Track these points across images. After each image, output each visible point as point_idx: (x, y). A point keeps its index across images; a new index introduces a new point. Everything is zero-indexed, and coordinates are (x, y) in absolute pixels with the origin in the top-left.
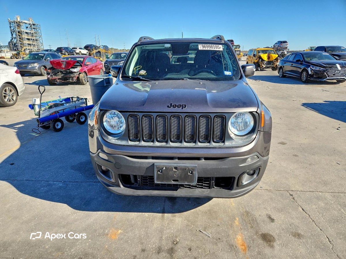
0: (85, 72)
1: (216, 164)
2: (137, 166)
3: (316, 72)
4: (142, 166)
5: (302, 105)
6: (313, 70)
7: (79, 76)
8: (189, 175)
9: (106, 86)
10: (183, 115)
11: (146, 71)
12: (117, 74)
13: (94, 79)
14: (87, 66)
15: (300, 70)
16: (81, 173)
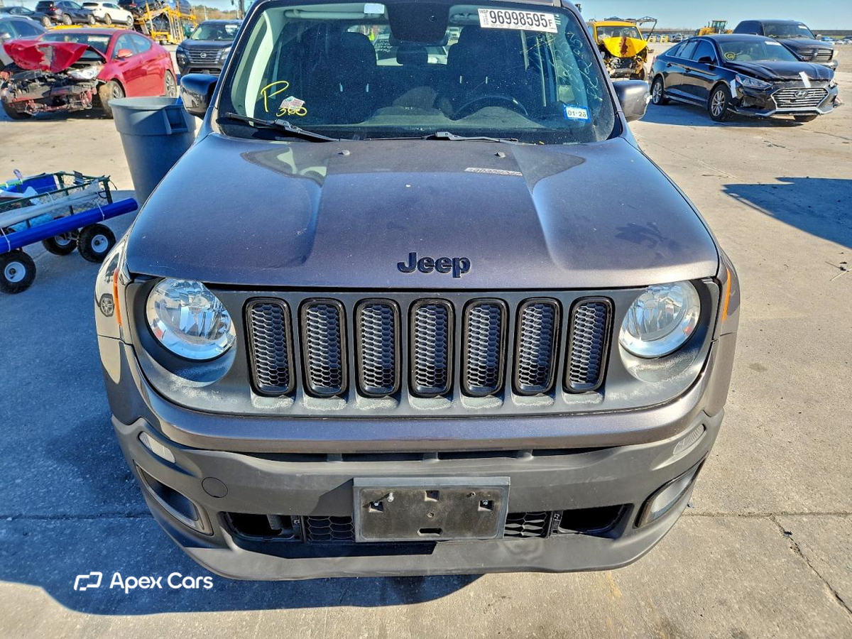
0: (116, 79)
1: (576, 470)
2: (288, 488)
3: (748, 94)
4: (307, 488)
5: (724, 191)
6: (741, 86)
7: (98, 93)
8: (482, 512)
9: (173, 134)
10: (459, 301)
11: (303, 102)
12: (204, 105)
13: (130, 111)
14: (121, 62)
15: (709, 87)
16: (83, 475)
